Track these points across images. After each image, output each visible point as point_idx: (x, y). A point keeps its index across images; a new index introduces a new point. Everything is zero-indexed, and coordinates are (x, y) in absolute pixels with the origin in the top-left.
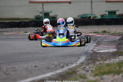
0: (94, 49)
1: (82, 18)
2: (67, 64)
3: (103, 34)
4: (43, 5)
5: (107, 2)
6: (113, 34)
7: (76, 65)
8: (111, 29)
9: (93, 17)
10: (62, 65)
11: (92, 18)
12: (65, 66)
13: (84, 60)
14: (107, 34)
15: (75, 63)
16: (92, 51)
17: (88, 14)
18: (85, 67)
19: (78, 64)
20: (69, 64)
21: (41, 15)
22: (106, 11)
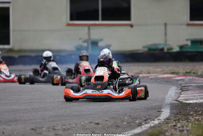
0: (179, 98)
1: (150, 49)
2: (145, 120)
3: (187, 76)
4: (89, 30)
5: (188, 25)
6: (201, 75)
7: (160, 121)
8: (197, 67)
9: (168, 49)
10: (137, 121)
11: (166, 50)
12: (143, 123)
13: (169, 114)
14: (193, 75)
15: (156, 119)
16: (176, 101)
17: (160, 44)
18: (175, 126)
19: (163, 120)
20: (149, 121)
21: (85, 45)
22: (187, 40)
